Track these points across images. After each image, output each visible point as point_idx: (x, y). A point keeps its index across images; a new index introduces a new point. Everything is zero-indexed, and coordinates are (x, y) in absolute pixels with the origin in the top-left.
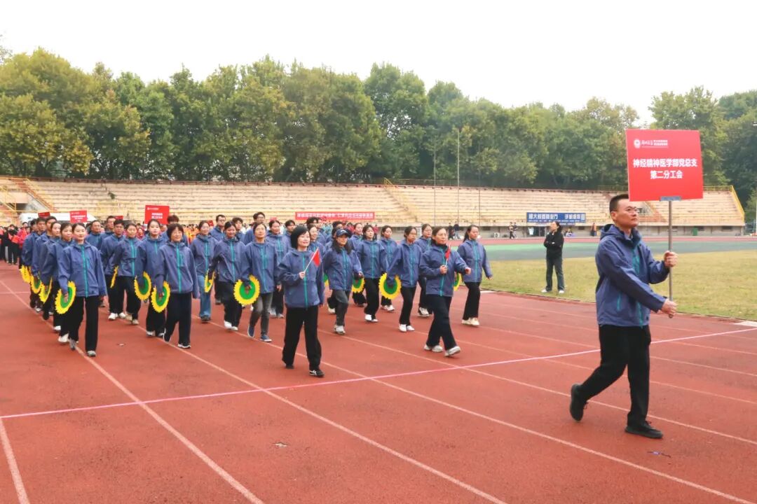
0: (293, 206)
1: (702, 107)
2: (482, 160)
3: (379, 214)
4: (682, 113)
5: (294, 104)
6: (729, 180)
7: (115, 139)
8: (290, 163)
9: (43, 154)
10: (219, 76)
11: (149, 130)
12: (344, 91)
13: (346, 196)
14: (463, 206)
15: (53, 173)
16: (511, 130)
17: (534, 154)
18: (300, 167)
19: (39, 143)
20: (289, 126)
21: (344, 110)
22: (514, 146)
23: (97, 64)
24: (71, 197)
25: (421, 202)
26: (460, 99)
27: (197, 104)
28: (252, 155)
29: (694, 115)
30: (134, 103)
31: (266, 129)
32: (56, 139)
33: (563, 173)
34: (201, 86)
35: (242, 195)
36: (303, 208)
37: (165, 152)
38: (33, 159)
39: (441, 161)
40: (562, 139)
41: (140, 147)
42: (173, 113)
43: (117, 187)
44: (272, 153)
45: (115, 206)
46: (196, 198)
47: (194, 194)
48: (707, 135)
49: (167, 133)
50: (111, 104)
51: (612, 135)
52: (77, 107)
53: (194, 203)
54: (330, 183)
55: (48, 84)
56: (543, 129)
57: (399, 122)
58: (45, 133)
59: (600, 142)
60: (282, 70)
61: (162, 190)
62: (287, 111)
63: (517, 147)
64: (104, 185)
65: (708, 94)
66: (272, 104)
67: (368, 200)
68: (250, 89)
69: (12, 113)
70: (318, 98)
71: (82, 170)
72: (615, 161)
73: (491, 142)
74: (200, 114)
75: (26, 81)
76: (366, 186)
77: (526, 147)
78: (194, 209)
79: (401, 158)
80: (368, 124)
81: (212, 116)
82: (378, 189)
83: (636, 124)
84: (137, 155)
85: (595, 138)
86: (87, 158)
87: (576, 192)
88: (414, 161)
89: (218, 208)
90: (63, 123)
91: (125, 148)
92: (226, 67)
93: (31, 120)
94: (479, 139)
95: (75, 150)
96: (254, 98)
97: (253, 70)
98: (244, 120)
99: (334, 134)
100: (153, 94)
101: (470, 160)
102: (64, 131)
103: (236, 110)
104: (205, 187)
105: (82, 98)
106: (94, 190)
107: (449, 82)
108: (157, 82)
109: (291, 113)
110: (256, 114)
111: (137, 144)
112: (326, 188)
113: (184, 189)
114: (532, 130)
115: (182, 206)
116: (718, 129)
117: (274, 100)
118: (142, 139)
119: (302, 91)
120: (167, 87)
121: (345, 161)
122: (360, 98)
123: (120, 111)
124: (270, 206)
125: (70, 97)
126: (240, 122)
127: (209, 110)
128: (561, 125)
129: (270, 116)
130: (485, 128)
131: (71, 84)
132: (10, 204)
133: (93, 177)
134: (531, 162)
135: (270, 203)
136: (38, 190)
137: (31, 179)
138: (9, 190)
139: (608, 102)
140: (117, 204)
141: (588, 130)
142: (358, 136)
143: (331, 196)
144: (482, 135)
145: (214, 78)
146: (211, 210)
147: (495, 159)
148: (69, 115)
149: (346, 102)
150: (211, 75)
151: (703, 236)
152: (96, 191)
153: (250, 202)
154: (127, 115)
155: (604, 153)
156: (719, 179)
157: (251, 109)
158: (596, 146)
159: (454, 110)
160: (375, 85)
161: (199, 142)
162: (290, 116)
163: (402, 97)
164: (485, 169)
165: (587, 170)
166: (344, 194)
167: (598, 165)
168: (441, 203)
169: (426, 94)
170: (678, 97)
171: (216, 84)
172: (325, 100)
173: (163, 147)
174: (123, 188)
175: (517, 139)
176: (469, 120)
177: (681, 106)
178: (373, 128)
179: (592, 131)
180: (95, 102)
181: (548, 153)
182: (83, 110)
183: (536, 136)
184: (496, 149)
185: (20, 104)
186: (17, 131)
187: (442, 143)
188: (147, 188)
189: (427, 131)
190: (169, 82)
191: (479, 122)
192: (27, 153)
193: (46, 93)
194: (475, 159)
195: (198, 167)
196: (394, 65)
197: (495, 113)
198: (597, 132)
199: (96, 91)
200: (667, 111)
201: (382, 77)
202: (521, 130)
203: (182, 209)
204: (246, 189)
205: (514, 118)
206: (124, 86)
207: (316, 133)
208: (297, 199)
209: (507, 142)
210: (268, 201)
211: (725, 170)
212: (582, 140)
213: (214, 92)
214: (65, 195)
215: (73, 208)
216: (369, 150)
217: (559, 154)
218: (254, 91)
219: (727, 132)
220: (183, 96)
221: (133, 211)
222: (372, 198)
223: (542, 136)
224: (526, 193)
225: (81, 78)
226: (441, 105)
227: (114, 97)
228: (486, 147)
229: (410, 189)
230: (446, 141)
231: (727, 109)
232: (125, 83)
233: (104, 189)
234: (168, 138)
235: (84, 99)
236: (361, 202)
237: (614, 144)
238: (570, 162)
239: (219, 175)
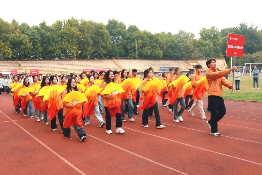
0: (82, 67)
1: (215, 33)
2: (145, 51)
4: (209, 35)
5: (81, 33)
6: (223, 56)
7: (20, 46)
8: (82, 53)
10: (56, 24)
11: (32, 42)
12: (98, 29)
14: (139, 66)
16: (154, 41)
17: (162, 49)
20: (80, 40)
21: (99, 35)
22: (155, 46)
23: (13, 20)
24: (5, 66)
25: (125, 65)
26: (138, 31)
27: (49, 34)
29: (212, 35)
30: (27, 34)
31: (73, 42)
33: (172, 54)
34: (50, 27)
35: (66, 64)
36: (86, 68)
37: (38, 50)
39: (132, 51)
40: (171, 43)
42: (40, 37)
43: (22, 62)
44: (75, 50)
45: (21, 69)
47: (49, 64)
49: (38, 43)
50: (18, 34)
51: (187, 42)
52: (6, 35)
53: (49, 67)
54: (95, 59)
56: (164, 40)
57: (118, 38)
60: (78, 22)
61: (37, 63)
62: (80, 36)
63: (156, 46)
64: (17, 61)
65: (216, 29)
66: (74, 33)
67: (108, 65)
68: (67, 28)
70: (90, 31)
71: (9, 56)
72: (188, 50)
73: (148, 45)
74: (50, 37)
76: (107, 60)
77: (159, 46)
78: (49, 69)
79: (119, 51)
80: (107, 40)
81: (54, 38)
82: (111, 61)
83: (194, 38)
84: (28, 51)
85: (181, 43)
86: (10, 52)
87: (176, 60)
88: (123, 52)
89: (57, 69)
90: (1, 41)
91: (24, 49)
92: (58, 21)
94: (144, 44)
95: (6, 50)
96: (68, 31)
97: (68, 22)
98: (65, 39)
99: (96, 43)
100: (33, 30)
101: (141, 51)
103: (62, 35)
104: (53, 61)
105: (7, 32)
106: (13, 63)
107: (134, 25)
108: (35, 26)
109: (81, 36)
110: (69, 37)
111: (28, 48)
112: (94, 61)
113: (45, 62)
114: (161, 41)
115: (44, 68)
116: (220, 40)
118: (29, 46)
119: (84, 29)
120: (38, 28)
121: (99, 52)
122: (104, 31)
123: (21, 36)
124: (75, 68)
125: (3, 31)
126: (64, 39)
127: (53, 35)
128: (171, 39)
129: (74, 37)
130: (146, 40)
131: (3, 27)
133: (13, 59)
134: (161, 51)
139: (185, 31)
140: (22, 68)
141: (179, 41)
142: (104, 43)
143: (96, 63)
144: (145, 42)
145: (54, 25)
147: (149, 50)
148: (3, 38)
149: (99, 32)
150: (53, 23)
152: (14, 64)
153: (68, 66)
154: (24, 37)
155: (184, 48)
156: (220, 56)
157: (67, 35)
158: (182, 45)
159: (136, 34)
160: (110, 26)
161: (50, 46)
162: (80, 37)
163: (118, 30)
164: (146, 54)
165: (179, 53)
166: (100, 63)
167: (182, 52)
168: (132, 65)
169: (127, 29)
170: (207, 30)
171: (55, 27)
172: (92, 32)
173: (37, 48)
174: (24, 62)
175: (156, 44)
176: (141, 38)
177: (208, 32)
178: (108, 41)
179: (180, 41)
180: (13, 33)
181: (166, 48)
182: (8, 36)
183: (162, 43)
184: (150, 47)
188: (32, 62)
189: (127, 41)
190: (39, 26)
191: (144, 38)
194: (143, 51)
195: (50, 54)
196: (116, 20)
197: (149, 35)
198: (182, 41)
199: (13, 29)
200: (204, 34)
201: (112, 24)
202: (158, 41)
203: (44, 69)
204: (66, 62)
205: (155, 37)
206: (23, 28)
207: (89, 43)
208: (84, 65)
209: (153, 45)
210: (74, 66)
211: (223, 53)
212: (177, 44)
213: (54, 29)
214: (3, 65)
215: (6, 70)
216: (107, 48)
217: (170, 48)
218: (68, 29)
219: (223, 41)
220: (44, 31)
221: (27, 70)
222: (109, 64)
223: (164, 43)
224: (160, 61)
225: (7, 25)
226: (132, 33)
227: (19, 32)
228: (146, 46)
229: (122, 61)
230: (133, 45)
231: (223, 33)
232: (23, 26)
233: (17, 63)
234: (39, 45)
235: (8, 32)
236: (105, 65)
237: (187, 45)
238: (174, 51)
239: (57, 57)
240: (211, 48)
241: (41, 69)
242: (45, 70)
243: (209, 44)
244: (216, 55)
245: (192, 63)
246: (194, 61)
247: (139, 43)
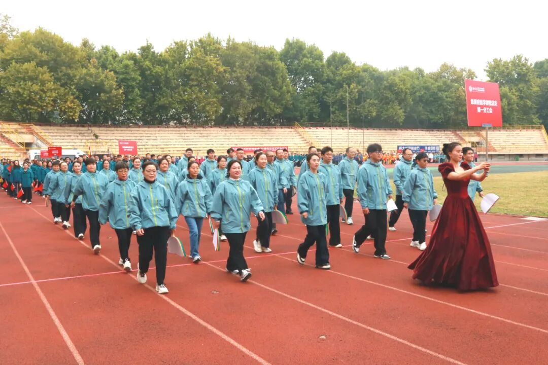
0: (228, 143)
1: (521, 69)
2: (365, 108)
3: (291, 148)
4: (508, 74)
5: (228, 69)
6: (541, 121)
7: (97, 94)
8: (227, 111)
9: (44, 106)
10: (174, 48)
11: (122, 88)
12: (265, 59)
13: (267, 135)
14: (352, 141)
15: (51, 120)
16: (386, 87)
17: (403, 104)
18: (233, 115)
19: (41, 98)
20: (225, 84)
21: (265, 73)
22: (388, 98)
23: (83, 40)
24: (66, 138)
25: (322, 139)
26: (349, 64)
27: (158, 69)
28: (199, 106)
29: (516, 75)
30: (111, 68)
31: (209, 87)
32: (54, 95)
33: (424, 117)
34: (161, 55)
35: (193, 135)
36: (236, 144)
37: (135, 104)
38: (36, 109)
39: (336, 109)
40: (423, 93)
41: (116, 101)
42: (140, 75)
43: (99, 130)
44: (213, 105)
45: (99, 144)
46: (158, 138)
47: (156, 135)
48: (525, 89)
49: (136, 90)
50: (95, 69)
51: (458, 89)
52: (69, 71)
53: (157, 141)
54: (255, 126)
55: (47, 54)
56: (409, 86)
57: (306, 81)
58: (46, 90)
59: (449, 95)
60: (220, 44)
61: (133, 132)
62: (224, 74)
63: (390, 99)
64: (90, 128)
65: (526, 60)
66: (213, 69)
67: (283, 137)
68: (197, 58)
69: (20, 75)
70: (246, 64)
71: (74, 117)
72: (460, 108)
73: (371, 96)
74: (160, 76)
75: (30, 52)
76: (282, 128)
77: (396, 99)
78: (157, 145)
79: (307, 107)
80: (283, 83)
81: (169, 78)
82: (290, 130)
84: (114, 106)
85: (446, 92)
86: (77, 108)
87: (433, 131)
88: (317, 110)
89: (174, 145)
90: (59, 83)
91: (106, 101)
92: (179, 41)
93: (35, 81)
94: (362, 93)
95: (68, 103)
96: (199, 65)
97: (199, 44)
98: (192, 80)
99: (258, 91)
100: (125, 62)
101: (356, 108)
102: (59, 89)
103: (187, 73)
104: (164, 129)
105: (72, 65)
106: (83, 132)
107: (341, 52)
108: (128, 53)
109: (227, 75)
110: (201, 76)
111: (114, 99)
112: (253, 129)
113: (149, 131)
114: (401, 86)
115: (147, 144)
116: (533, 85)
117: (214, 66)
118: (118, 94)
119: (234, 59)
120: (136, 56)
121: (266, 110)
122: (277, 64)
124: (212, 143)
125: (64, 64)
126: (189, 82)
127: (167, 73)
128: (422, 82)
129: (211, 77)
130: (367, 85)
131: (64, 54)
132: (20, 143)
133: (82, 123)
134: (401, 109)
135: (212, 140)
136: (41, 133)
137: (36, 125)
138: (20, 133)
139: (455, 66)
140: (100, 142)
141: (441, 86)
142: (276, 91)
143: (257, 135)
144: (365, 90)
145: (170, 50)
146: (169, 146)
147: (375, 107)
148: (63, 77)
149: (267, 67)
150: (168, 47)
151: (523, 162)
152: (84, 133)
153: (197, 140)
154: (106, 77)
155: (453, 102)
156: (534, 121)
157: (198, 71)
158: (447, 97)
159: (345, 72)
160: (288, 54)
161: (160, 96)
162: (226, 77)
163: (307, 63)
164: (368, 115)
165: (440, 114)
166: (266, 134)
167: (448, 111)
168: (336, 139)
169: (325, 61)
170: (505, 62)
171: (171, 54)
172: (251, 65)
173: (133, 100)
174: (104, 130)
175: (391, 93)
176: (356, 79)
177: (507, 68)
178: (286, 86)
179: (444, 87)
180: (82, 68)
181: (412, 103)
182: (73, 74)
183: (404, 91)
184: (375, 100)
185: (26, 69)
186: (24, 89)
187: (336, 96)
188: (121, 131)
189: (326, 87)
190: (137, 53)
191: (363, 81)
192: (31, 106)
193: (45, 61)
194: (360, 108)
195: (160, 115)
196: (301, 40)
197: (373, 75)
198: (447, 87)
199: (83, 59)
200: (497, 72)
201: (292, 49)
202: (393, 86)
203: (148, 145)
204: (195, 131)
205: (388, 78)
206: (104, 56)
207: (245, 89)
208: (232, 137)
209: (383, 95)
210: (211, 139)
211: (538, 114)
212: (437, 93)
213: (171, 60)
214: (61, 136)
215: (67, 146)
216: (284, 102)
217: (420, 103)
218: (200, 59)
219: (539, 87)
220: (147, 63)
221: (113, 147)
222: (287, 136)
223: (407, 91)
224: (397, 132)
225: (72, 49)
226: (336, 69)
227: (96, 64)
228: (368, 99)
229: (313, 130)
230: (339, 95)
231: (540, 70)
232: (105, 53)
233: (90, 132)
234: (137, 93)
235: (74, 65)
236: (278, 139)
237: (460, 96)
238: (428, 109)
239: (175, 120)
240: (513, 104)
241: (142, 145)
242: (149, 148)
243: (509, 94)
244: (524, 119)
245: (469, 136)
246: (473, 132)
247: (351, 92)
